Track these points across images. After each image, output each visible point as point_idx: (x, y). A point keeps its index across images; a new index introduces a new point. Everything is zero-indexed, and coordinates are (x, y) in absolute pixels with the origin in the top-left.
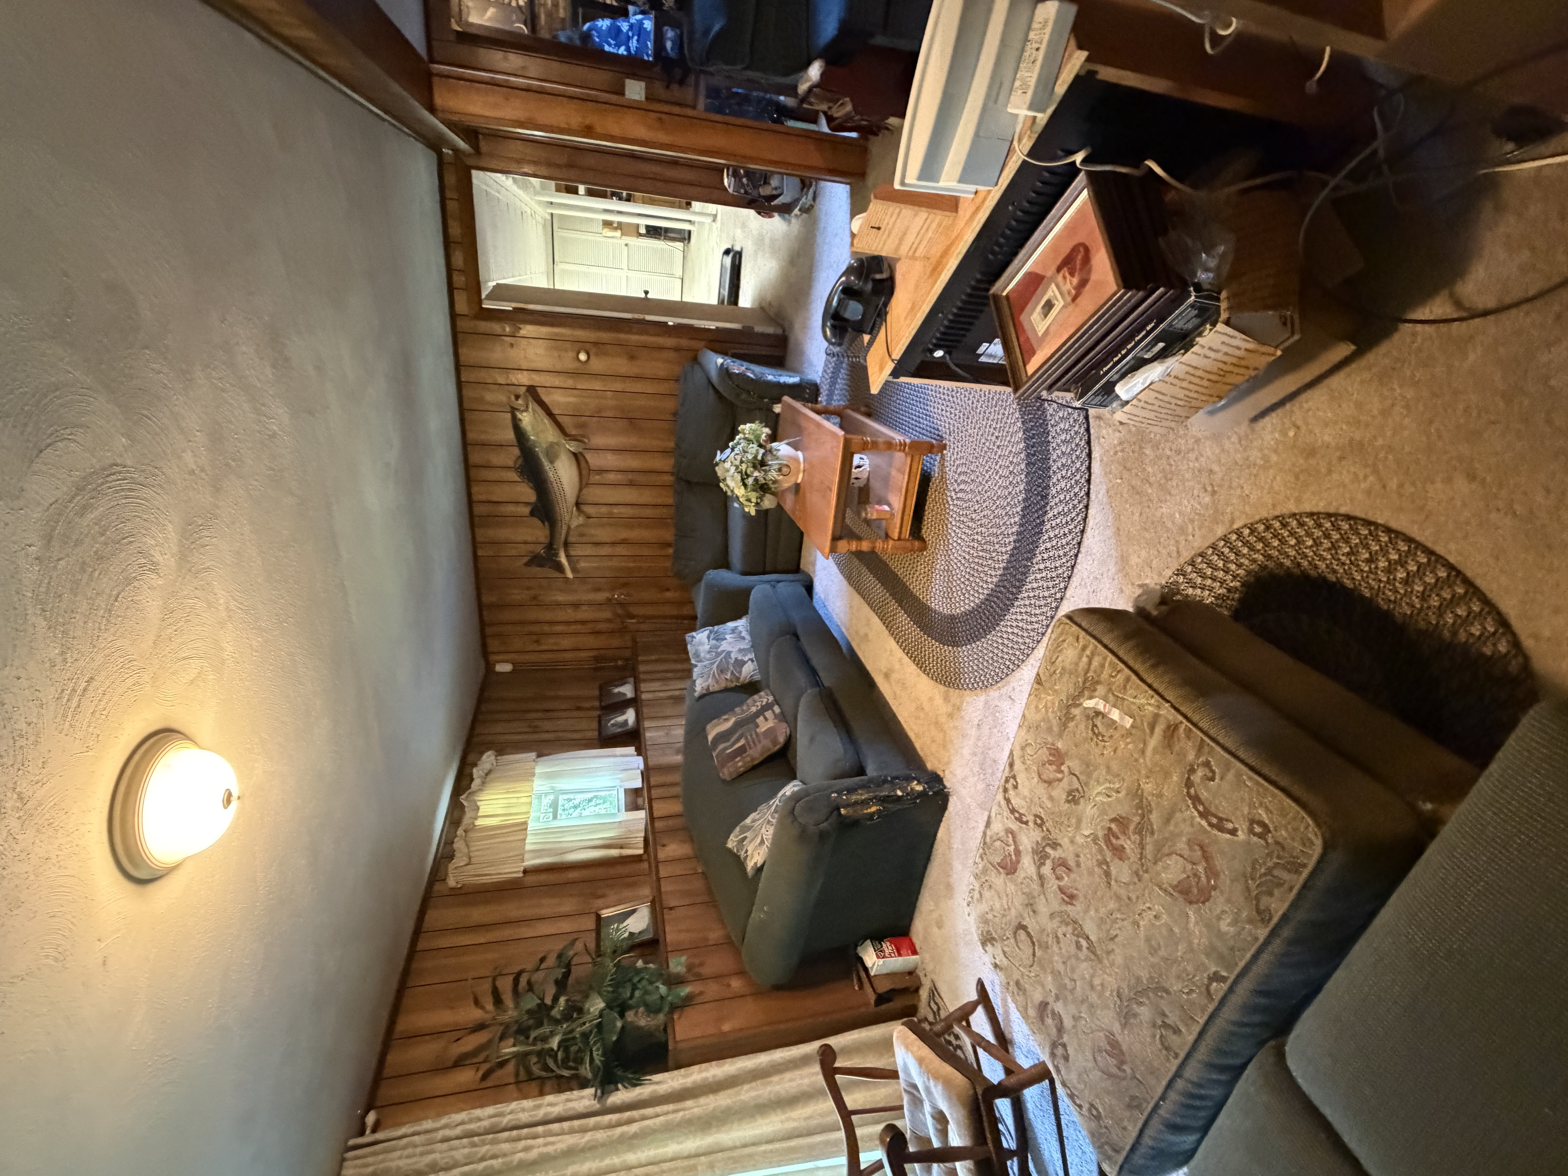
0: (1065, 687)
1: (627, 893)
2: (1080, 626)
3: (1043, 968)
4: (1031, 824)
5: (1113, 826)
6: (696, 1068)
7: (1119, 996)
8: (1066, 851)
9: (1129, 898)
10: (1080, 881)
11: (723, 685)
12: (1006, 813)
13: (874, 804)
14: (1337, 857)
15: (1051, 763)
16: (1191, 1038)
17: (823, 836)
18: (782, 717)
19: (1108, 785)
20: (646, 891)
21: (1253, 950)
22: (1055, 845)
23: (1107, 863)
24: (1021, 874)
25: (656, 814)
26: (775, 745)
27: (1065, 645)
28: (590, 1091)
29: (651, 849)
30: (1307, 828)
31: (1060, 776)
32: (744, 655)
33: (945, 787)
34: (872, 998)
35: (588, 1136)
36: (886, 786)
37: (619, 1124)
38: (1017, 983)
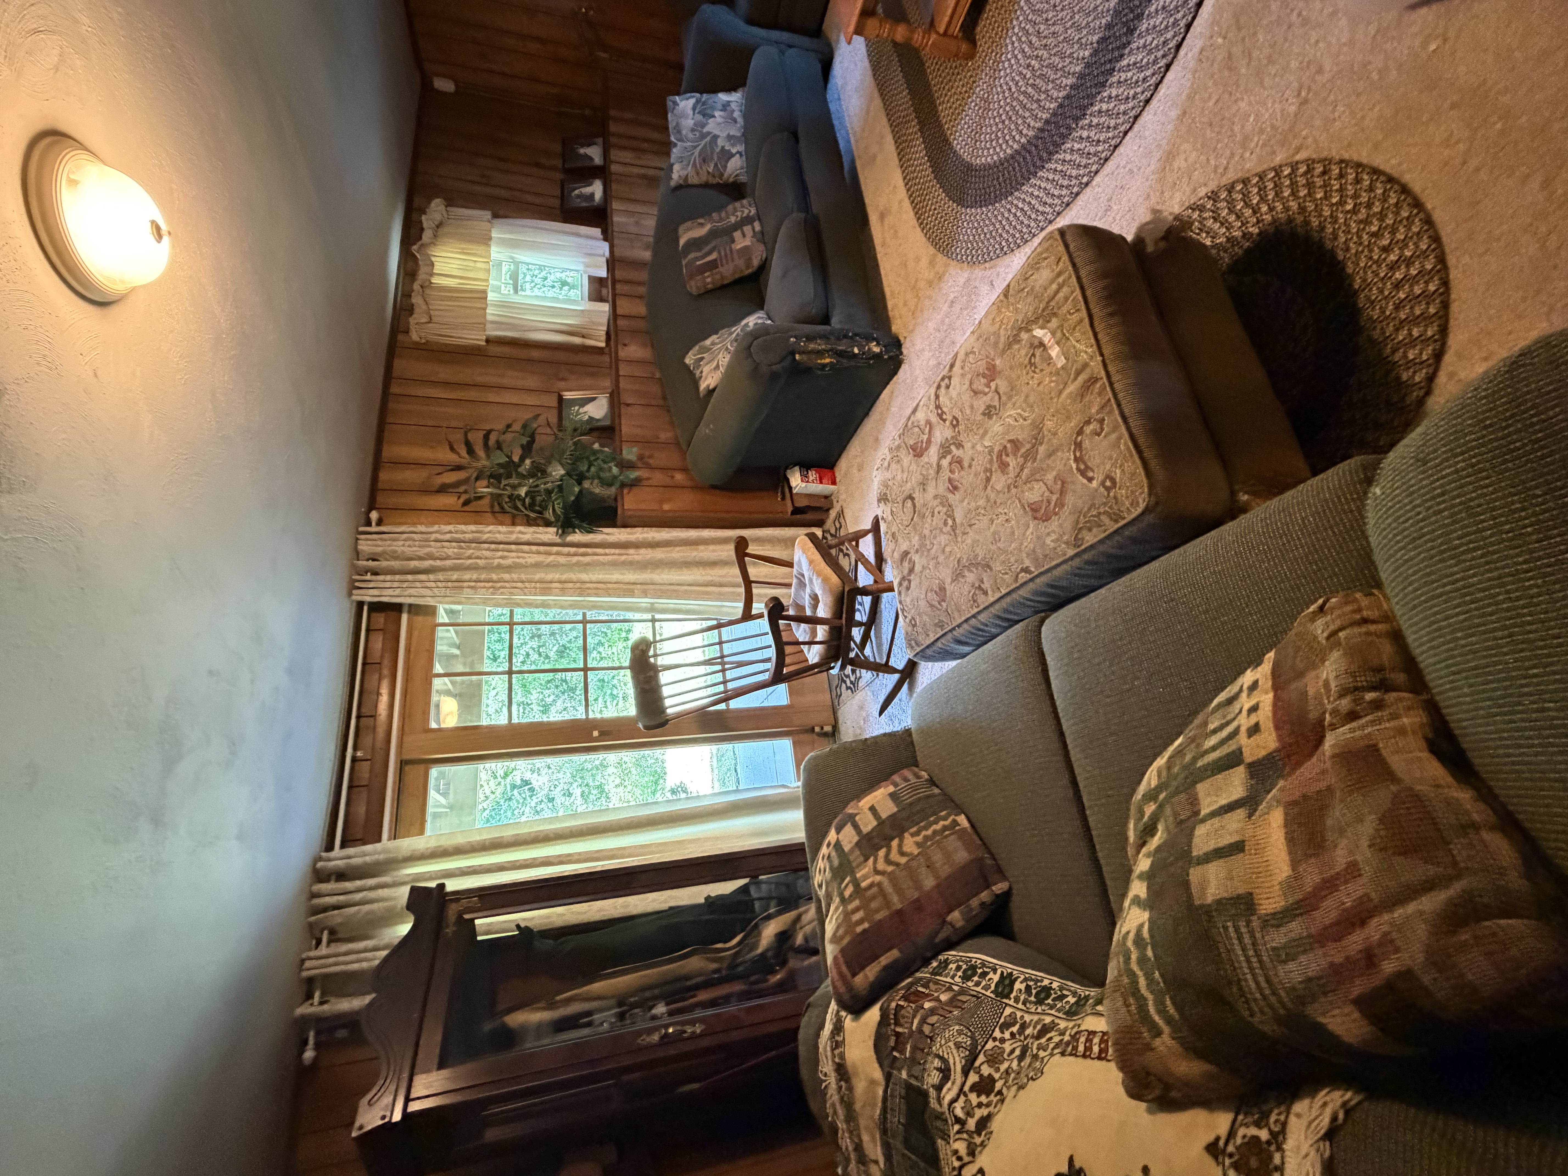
0: (1026, 307)
1: (588, 381)
2: (1067, 246)
3: (915, 529)
4: (948, 423)
5: (1009, 445)
6: (639, 529)
7: (959, 561)
8: (965, 454)
9: (995, 502)
10: (966, 478)
11: (704, 178)
12: (932, 407)
13: (829, 357)
14: (1150, 518)
15: (984, 376)
16: (992, 599)
17: (774, 377)
18: (761, 237)
19: (1019, 411)
20: (607, 383)
21: (1061, 559)
22: (959, 446)
23: (991, 472)
24: (925, 459)
25: (620, 311)
26: (748, 267)
27: (1044, 264)
28: (553, 530)
29: (612, 343)
30: (1141, 494)
31: (987, 390)
32: (733, 145)
33: (901, 353)
34: (790, 509)
35: (551, 558)
36: (845, 341)
37: (575, 555)
38: (893, 535)
